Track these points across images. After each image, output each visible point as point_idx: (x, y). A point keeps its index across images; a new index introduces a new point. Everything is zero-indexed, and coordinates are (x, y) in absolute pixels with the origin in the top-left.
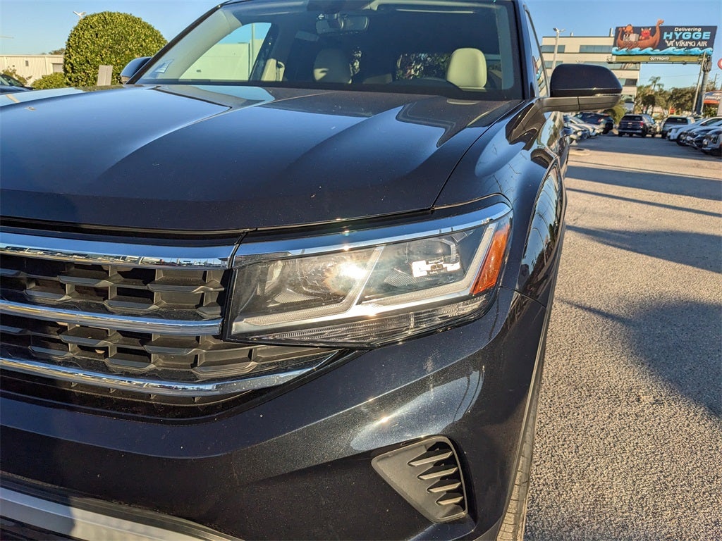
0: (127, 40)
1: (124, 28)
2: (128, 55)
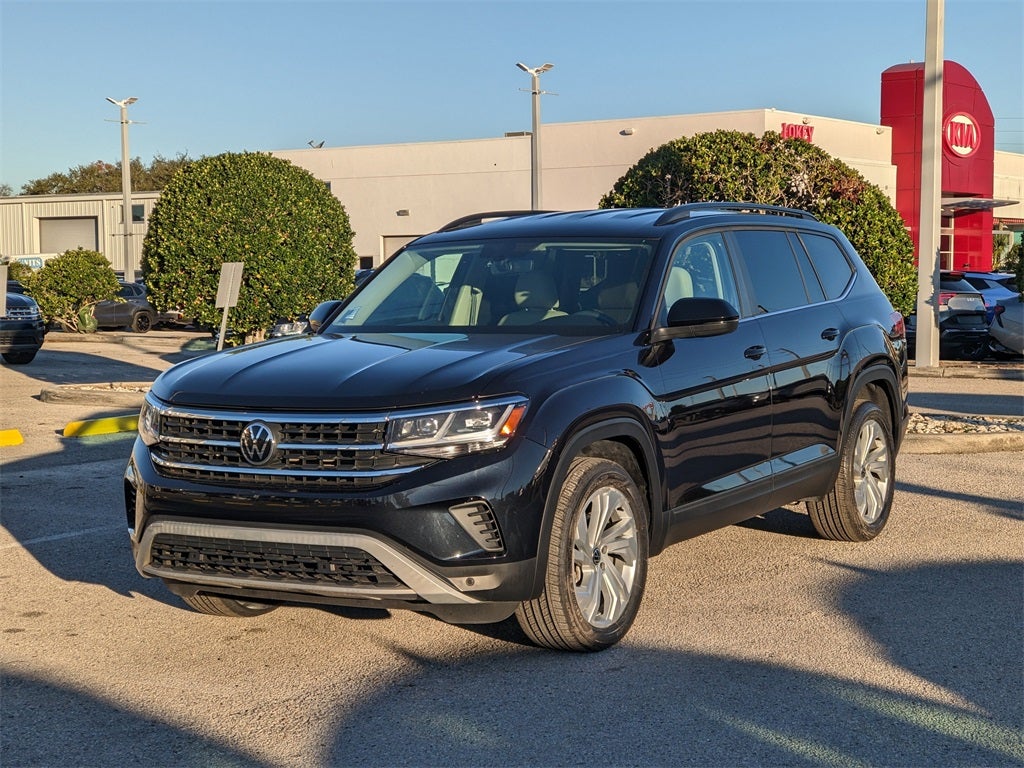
0: (263, 205)
1: (259, 185)
2: (266, 234)
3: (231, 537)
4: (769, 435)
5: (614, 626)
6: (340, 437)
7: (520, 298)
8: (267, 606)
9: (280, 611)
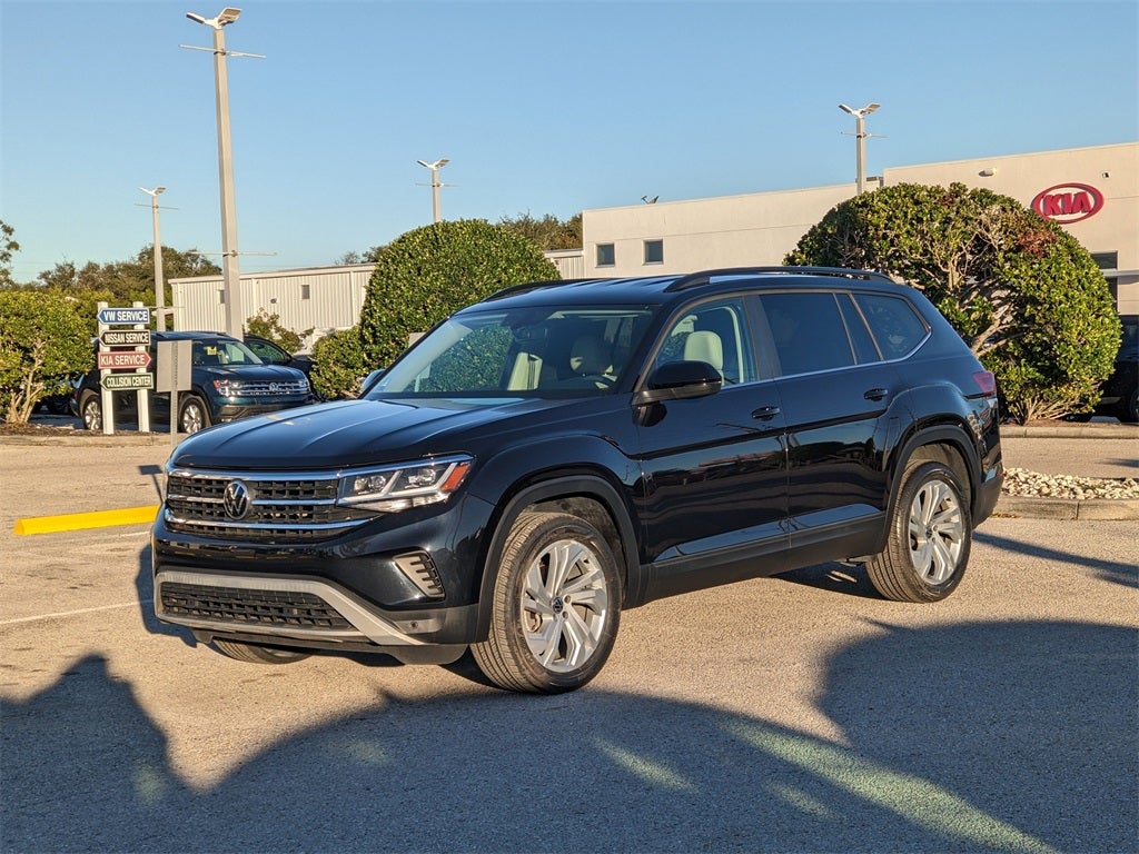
0: (472, 273)
3: (215, 584)
4: (784, 494)
5: (577, 671)
6: (301, 493)
7: (575, 364)
8: (297, 655)
9: (313, 660)
